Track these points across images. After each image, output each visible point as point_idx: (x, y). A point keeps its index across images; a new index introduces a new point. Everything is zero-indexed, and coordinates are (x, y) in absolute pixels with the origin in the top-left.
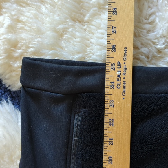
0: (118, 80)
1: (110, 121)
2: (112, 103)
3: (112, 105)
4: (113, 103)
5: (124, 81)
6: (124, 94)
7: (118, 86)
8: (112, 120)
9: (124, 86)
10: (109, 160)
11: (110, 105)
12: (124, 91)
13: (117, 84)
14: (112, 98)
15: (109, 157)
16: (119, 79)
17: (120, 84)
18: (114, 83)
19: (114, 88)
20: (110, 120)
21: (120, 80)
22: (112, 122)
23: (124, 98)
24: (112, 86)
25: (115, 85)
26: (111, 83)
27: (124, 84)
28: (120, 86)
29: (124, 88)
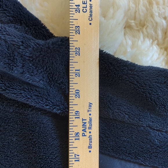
0: (84, 3)
1: (76, 50)
2: (77, 29)
3: (77, 31)
4: (79, 29)
5: (90, 4)
6: (90, 19)
7: (83, 9)
8: (78, 49)
9: (90, 10)
10: (76, 93)
11: (75, 31)
12: (91, 15)
13: (83, 7)
14: (77, 23)
15: (76, 90)
16: (85, 1)
17: (86, 7)
18: (79, 6)
19: (79, 12)
20: (76, 48)
21: (85, 3)
22: (78, 51)
23: (90, 24)
24: (77, 10)
25: (81, 8)
26: (76, 6)
27: (91, 7)
28: (86, 9)
29: (91, 12)
